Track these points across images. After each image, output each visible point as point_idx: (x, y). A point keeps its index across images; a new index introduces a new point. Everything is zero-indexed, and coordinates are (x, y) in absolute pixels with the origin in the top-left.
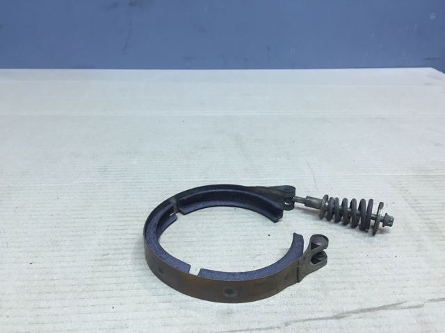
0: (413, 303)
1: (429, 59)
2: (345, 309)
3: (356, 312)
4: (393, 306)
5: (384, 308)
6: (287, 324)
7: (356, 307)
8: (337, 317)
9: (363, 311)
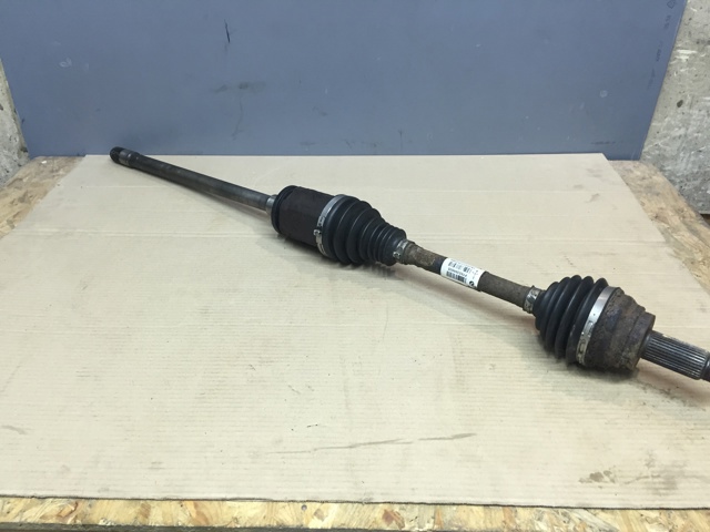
0: (408, 440)
1: (601, 143)
2: (359, 441)
3: (365, 444)
4: (392, 442)
5: (385, 442)
6: (315, 450)
7: (367, 441)
8: (351, 447)
9: (370, 443)
